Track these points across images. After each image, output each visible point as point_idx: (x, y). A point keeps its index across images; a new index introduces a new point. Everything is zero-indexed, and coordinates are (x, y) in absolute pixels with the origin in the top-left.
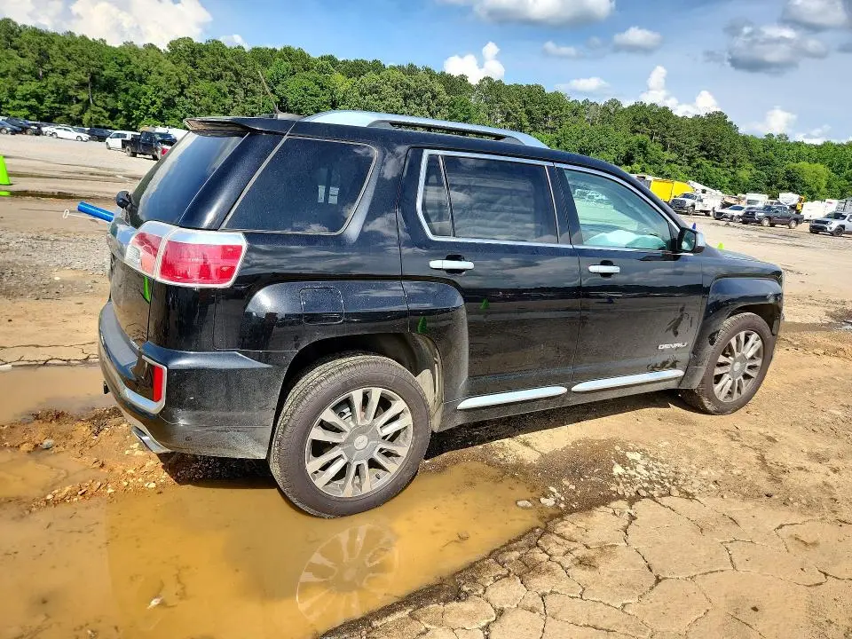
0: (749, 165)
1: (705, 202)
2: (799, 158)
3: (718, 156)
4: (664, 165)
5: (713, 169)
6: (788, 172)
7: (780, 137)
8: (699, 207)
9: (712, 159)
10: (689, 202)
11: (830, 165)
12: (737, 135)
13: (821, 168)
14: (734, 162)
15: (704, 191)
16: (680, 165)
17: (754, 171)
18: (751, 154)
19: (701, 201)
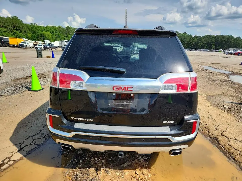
0: (30, 32)
1: (29, 44)
2: (42, 30)
3: (19, 30)
4: (3, 33)
5: (20, 34)
6: (41, 34)
7: (35, 24)
8: (28, 46)
9: (18, 31)
10: (25, 44)
11: (50, 32)
12: (23, 23)
13: (48, 33)
14: (25, 31)
15: (27, 41)
16: (9, 32)
17: (32, 34)
18: (29, 29)
19: (28, 44)
